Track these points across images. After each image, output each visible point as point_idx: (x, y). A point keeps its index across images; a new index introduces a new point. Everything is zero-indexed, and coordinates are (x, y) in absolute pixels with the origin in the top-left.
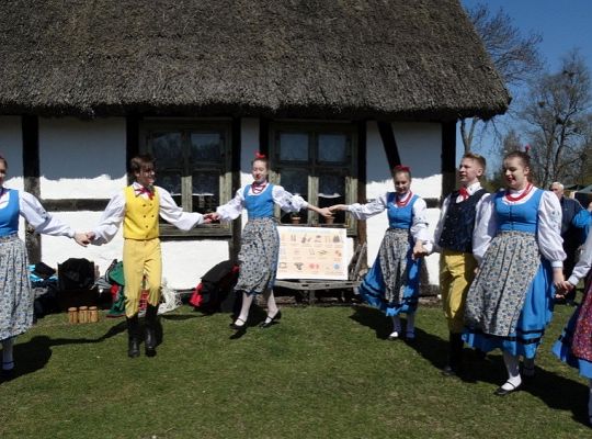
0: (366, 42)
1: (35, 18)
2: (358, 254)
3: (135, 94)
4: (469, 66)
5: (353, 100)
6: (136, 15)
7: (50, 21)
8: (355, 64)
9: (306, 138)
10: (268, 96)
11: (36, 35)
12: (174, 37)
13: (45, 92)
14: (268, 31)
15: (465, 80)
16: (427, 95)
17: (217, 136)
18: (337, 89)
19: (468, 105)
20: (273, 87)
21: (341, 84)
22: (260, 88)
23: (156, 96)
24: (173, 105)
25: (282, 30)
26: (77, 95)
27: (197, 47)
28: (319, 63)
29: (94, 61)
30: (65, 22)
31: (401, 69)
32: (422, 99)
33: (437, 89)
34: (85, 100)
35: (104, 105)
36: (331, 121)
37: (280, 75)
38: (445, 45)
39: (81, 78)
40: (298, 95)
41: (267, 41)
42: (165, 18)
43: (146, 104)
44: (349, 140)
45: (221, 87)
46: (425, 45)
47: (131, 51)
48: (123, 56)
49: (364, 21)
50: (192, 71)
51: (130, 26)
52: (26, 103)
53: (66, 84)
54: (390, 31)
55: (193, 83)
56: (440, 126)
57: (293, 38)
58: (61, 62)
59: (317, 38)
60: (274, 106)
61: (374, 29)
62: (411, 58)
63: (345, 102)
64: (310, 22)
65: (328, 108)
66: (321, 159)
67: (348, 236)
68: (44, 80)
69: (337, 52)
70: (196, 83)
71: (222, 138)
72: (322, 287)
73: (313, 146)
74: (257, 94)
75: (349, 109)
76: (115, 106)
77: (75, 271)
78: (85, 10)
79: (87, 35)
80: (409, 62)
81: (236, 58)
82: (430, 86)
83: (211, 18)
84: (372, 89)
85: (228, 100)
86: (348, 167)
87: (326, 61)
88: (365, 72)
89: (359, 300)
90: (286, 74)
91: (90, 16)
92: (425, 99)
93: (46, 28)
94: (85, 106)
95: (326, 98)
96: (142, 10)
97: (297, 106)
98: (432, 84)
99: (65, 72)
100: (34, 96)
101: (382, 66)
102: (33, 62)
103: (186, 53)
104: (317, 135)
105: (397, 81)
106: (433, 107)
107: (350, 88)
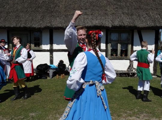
0: (135, 9)
1: (52, 6)
2: (131, 64)
5: (131, 24)
6: (75, 4)
7: (56, 6)
8: (132, 15)
9: (118, 34)
10: (109, 24)
11: (53, 10)
12: (85, 9)
13: (56, 24)
14: (108, 7)
18: (127, 22)
20: (110, 21)
21: (128, 20)
25: (112, 6)
26: (63, 24)
27: (91, 12)
28: (122, 15)
29: (66, 16)
30: (59, 6)
31: (144, 16)
32: (150, 24)
33: (154, 21)
36: (125, 30)
38: (157, 9)
39: (63, 20)
40: (117, 23)
41: (108, 9)
42: (82, 4)
44: (129, 34)
45: (97, 22)
46: (151, 9)
49: (134, 3)
50: (90, 18)
51: (74, 7)
52: (52, 27)
53: (60, 22)
54: (141, 5)
55: (90, 21)
56: (155, 31)
57: (115, 8)
58: (59, 16)
59: (121, 8)
60: (110, 26)
61: (137, 5)
62: (147, 13)
64: (119, 4)
65: (124, 27)
66: (121, 40)
68: (55, 21)
69: (127, 12)
73: (120, 36)
74: (106, 23)
75: (130, 27)
77: (61, 66)
78: (63, 3)
79: (64, 10)
80: (146, 14)
81: (100, 14)
82: (152, 20)
83: (94, 4)
84: (136, 21)
85: (99, 25)
86: (129, 42)
87: (124, 15)
88: (134, 17)
89: (131, 76)
90: (113, 18)
91: (65, 5)
92: (151, 24)
93: (55, 8)
94: (65, 27)
95: (124, 24)
96: (77, 2)
97: (116, 26)
98: (153, 20)
99: (60, 19)
100: (53, 25)
101: (139, 15)
102: (53, 17)
103: (88, 13)
105: (143, 19)
106: (153, 26)
107: (130, 21)
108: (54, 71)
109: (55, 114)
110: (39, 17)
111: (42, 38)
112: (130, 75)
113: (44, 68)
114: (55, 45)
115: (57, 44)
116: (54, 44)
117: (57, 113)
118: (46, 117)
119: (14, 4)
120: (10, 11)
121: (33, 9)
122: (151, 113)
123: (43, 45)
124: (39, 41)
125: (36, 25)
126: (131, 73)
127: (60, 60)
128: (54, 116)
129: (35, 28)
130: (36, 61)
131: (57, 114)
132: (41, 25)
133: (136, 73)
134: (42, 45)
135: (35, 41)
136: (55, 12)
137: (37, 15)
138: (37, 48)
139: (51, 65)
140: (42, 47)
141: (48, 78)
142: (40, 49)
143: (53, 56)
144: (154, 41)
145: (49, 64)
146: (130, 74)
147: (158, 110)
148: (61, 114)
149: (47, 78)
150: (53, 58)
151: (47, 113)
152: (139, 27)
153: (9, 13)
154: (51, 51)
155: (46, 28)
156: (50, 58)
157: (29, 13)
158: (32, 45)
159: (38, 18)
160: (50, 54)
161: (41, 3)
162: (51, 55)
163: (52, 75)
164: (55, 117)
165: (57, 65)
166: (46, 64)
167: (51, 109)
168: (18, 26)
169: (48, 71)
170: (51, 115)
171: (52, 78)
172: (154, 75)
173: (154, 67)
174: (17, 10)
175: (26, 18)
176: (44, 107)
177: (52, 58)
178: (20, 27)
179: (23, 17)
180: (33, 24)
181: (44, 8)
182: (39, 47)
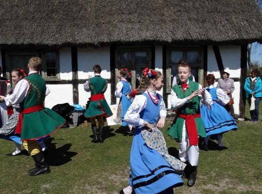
0: (208, 12)
1: (75, 9)
3: (115, 38)
4: (254, 20)
5: (203, 37)
6: (112, 5)
7: (81, 9)
8: (203, 22)
9: (182, 52)
10: (167, 37)
11: (76, 15)
12: (128, 14)
13: (81, 38)
14: (166, 9)
15: (252, 26)
16: (235, 34)
17: (146, 53)
18: (196, 33)
19: (254, 37)
20: (169, 33)
21: (197, 30)
22: (164, 33)
23: (123, 38)
24: (129, 42)
25: (172, 8)
26: (93, 39)
27: (138, 17)
29: (98, 25)
30: (86, 10)
31: (223, 23)
32: (233, 35)
33: (239, 31)
34: (95, 41)
35: (103, 43)
36: (192, 46)
37: (172, 27)
39: (94, 32)
40: (180, 36)
41: (166, 13)
42: (124, 6)
43: (119, 41)
44: (200, 53)
45: (148, 34)
46: (234, 11)
47: (112, 20)
48: (109, 22)
49: (207, 3)
50: (136, 28)
51: (111, 10)
52: (75, 43)
53: (89, 35)
54: (218, 6)
56: (240, 47)
57: (177, 12)
58: (86, 26)
59: (186, 11)
60: (170, 41)
61: (211, 6)
62: (228, 18)
63: (200, 38)
64: (183, 4)
65: (192, 41)
68: (80, 33)
69: (195, 17)
70: (138, 33)
71: (148, 54)
73: (185, 56)
74: (162, 36)
75: (201, 41)
76: (107, 43)
78: (93, 4)
79: (95, 15)
80: (226, 20)
81: (154, 21)
82: (236, 30)
83: (142, 5)
84: (211, 32)
85: (151, 39)
86: (200, 65)
87: (191, 20)
88: (208, 25)
90: (174, 27)
91: (95, 7)
93: (79, 13)
94: (96, 43)
95: (191, 37)
96: (115, 3)
97: (179, 40)
99: (88, 30)
100: (77, 40)
101: (215, 22)
102: (76, 27)
103: (133, 20)
104: (186, 52)
105: (222, 28)
106: (238, 39)
107: (201, 32)
108: (80, 115)
109: (83, 183)
110: (54, 27)
111: (59, 64)
113: (63, 111)
114: (82, 72)
115: (84, 71)
116: (79, 72)
117: (85, 182)
118: (68, 190)
119: (12, 7)
120: (6, 18)
121: (44, 15)
122: (236, 177)
123: (61, 74)
124: (55, 67)
125: (49, 41)
128: (81, 187)
129: (48, 45)
130: (50, 99)
131: (87, 185)
132: (57, 40)
134: (59, 73)
135: (47, 67)
136: (80, 20)
137: (51, 24)
138: (51, 78)
139: (75, 106)
140: (60, 76)
141: (71, 127)
142: (56, 80)
143: (78, 91)
144: (239, 62)
145: (71, 104)
147: (247, 173)
148: (93, 184)
149: (68, 127)
150: (78, 93)
151: (69, 183)
152: (215, 42)
153: (4, 22)
154: (75, 82)
155: (66, 45)
156: (74, 94)
157: (37, 22)
158: (43, 73)
160: (73, 88)
161: (56, 4)
162: (75, 89)
163: (77, 121)
164: (83, 190)
165: (85, 106)
166: (67, 104)
167: (76, 176)
168: (20, 42)
169: (71, 115)
170: (76, 186)
171: (77, 126)
172: (241, 116)
173: (240, 105)
174: (17, 16)
175: (33, 29)
176: (65, 174)
177: (76, 94)
178: (22, 45)
179: (28, 27)
180: (44, 39)
181: (62, 12)
182: (55, 76)
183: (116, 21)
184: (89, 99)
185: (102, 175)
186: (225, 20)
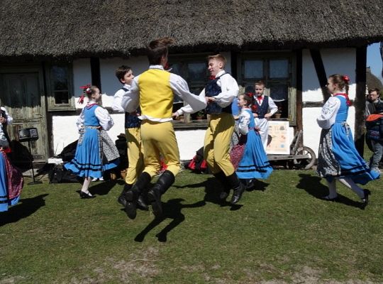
2: (296, 138)
4: (377, 7)
5: (292, 36)
8: (294, 12)
9: (262, 62)
10: (235, 37)
11: (96, 9)
12: (176, 3)
13: (102, 43)
15: (373, 17)
16: (345, 30)
18: (281, 30)
19: (375, 34)
20: (239, 31)
22: (230, 32)
24: (176, 47)
26: (120, 44)
27: (191, 8)
28: (270, 13)
29: (130, 22)
31: (326, 13)
33: (351, 25)
34: (125, 47)
35: (136, 49)
36: (279, 51)
37: (243, 22)
39: (122, 34)
40: (256, 35)
44: (290, 63)
45: (205, 34)
47: (151, 14)
48: (146, 18)
50: (188, 24)
53: (114, 38)
55: (188, 32)
56: (355, 50)
58: (110, 25)
60: (240, 43)
62: (334, 4)
63: (287, 38)
65: (275, 43)
66: (271, 77)
67: (290, 126)
68: (101, 36)
69: (281, 4)
70: (190, 32)
72: (272, 158)
73: (267, 68)
74: (228, 36)
75: (289, 43)
76: (142, 49)
79: (125, 7)
80: (332, 7)
81: (215, 14)
82: (347, 23)
84: (305, 28)
85: (210, 41)
86: (290, 81)
87: (274, 11)
88: (301, 16)
89: (298, 167)
90: (247, 22)
92: (343, 32)
93: (102, 4)
94: (125, 50)
95: (273, 36)
97: (254, 42)
98: (348, 21)
99: (113, 30)
100: (96, 46)
101: (312, 11)
102: (95, 26)
103: (184, 13)
104: (268, 61)
105: (323, 21)
106: (349, 38)
107: (290, 28)
109: (69, 276)
110: (63, 27)
111: (72, 82)
112: (295, 165)
117: (73, 274)
124: (67, 89)
125: (54, 50)
126: (298, 160)
127: (119, 134)
129: (51, 55)
130: (62, 138)
131: (74, 278)
132: (65, 48)
133: (310, 160)
135: (56, 89)
136: (102, 15)
137: (57, 23)
138: (61, 107)
140: (74, 100)
142: (69, 109)
146: (296, 162)
152: (312, 43)
155: (81, 55)
157: (37, 20)
158: (49, 98)
159: (59, 31)
168: (10, 52)
174: (9, 13)
175: (30, 32)
178: (14, 56)
179: (23, 29)
180: (46, 46)
181: (75, 4)
182: (68, 102)
183: (157, 15)
184: (118, 137)
185: (104, 261)
186: (329, 8)
